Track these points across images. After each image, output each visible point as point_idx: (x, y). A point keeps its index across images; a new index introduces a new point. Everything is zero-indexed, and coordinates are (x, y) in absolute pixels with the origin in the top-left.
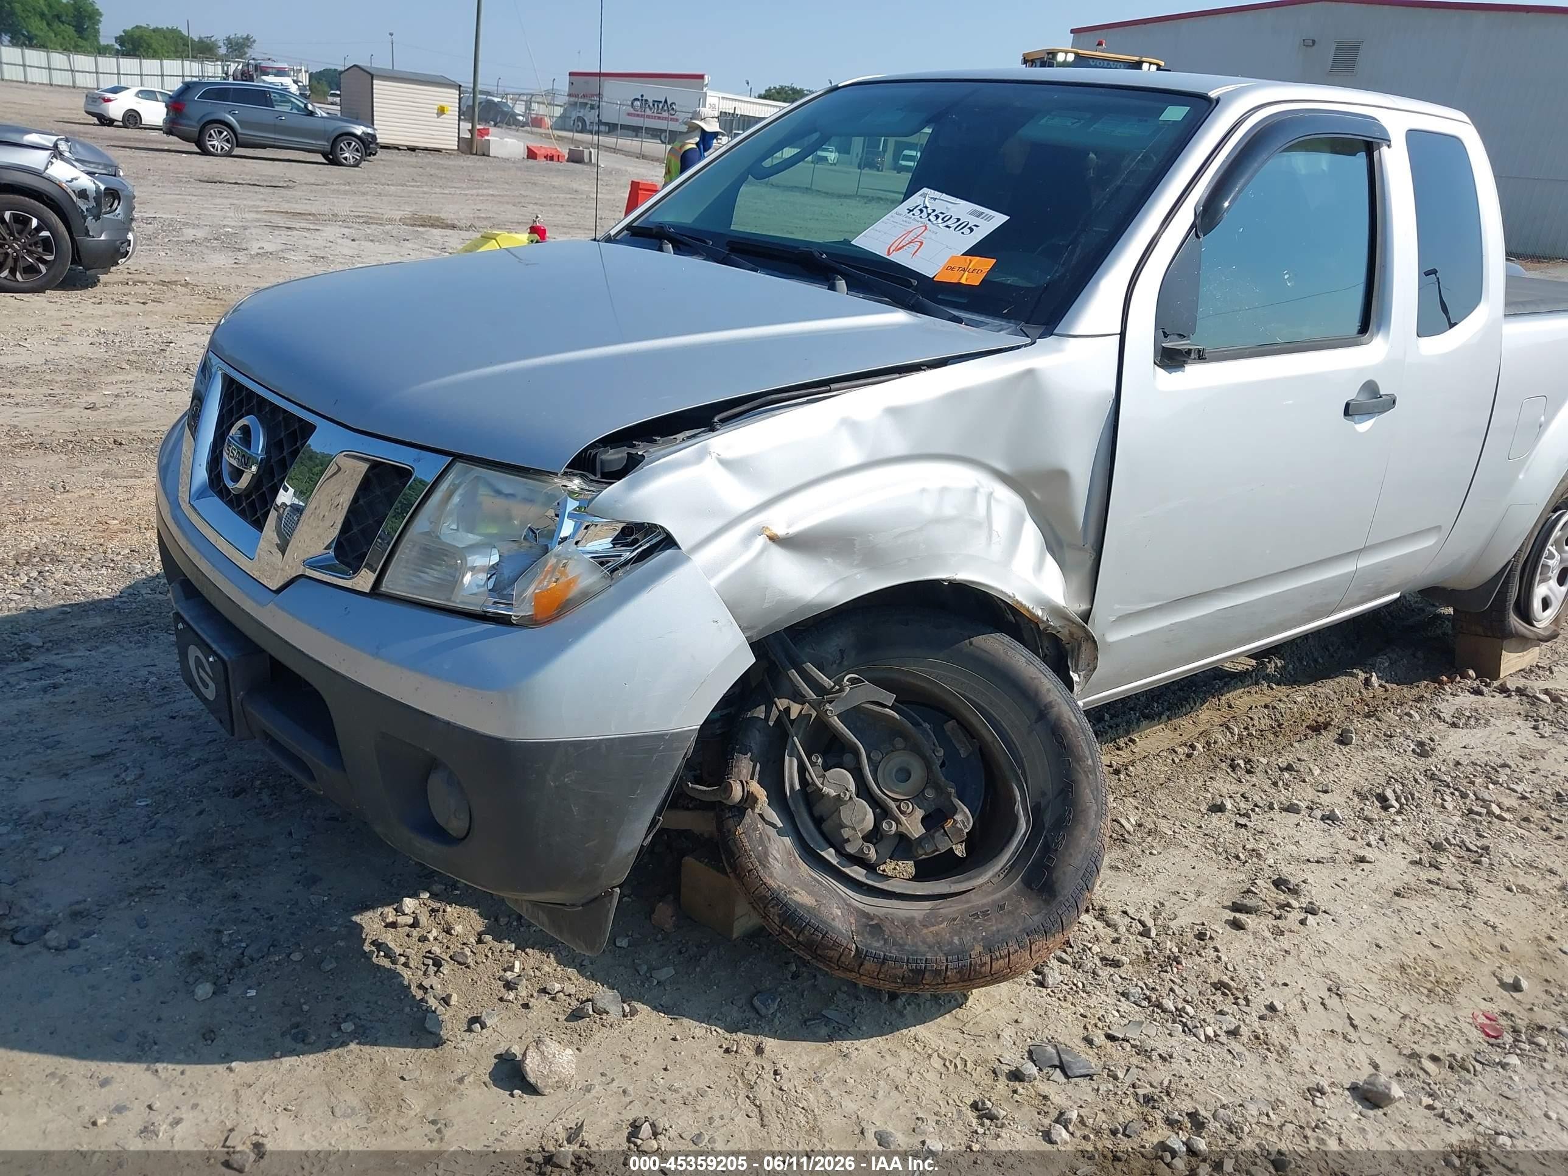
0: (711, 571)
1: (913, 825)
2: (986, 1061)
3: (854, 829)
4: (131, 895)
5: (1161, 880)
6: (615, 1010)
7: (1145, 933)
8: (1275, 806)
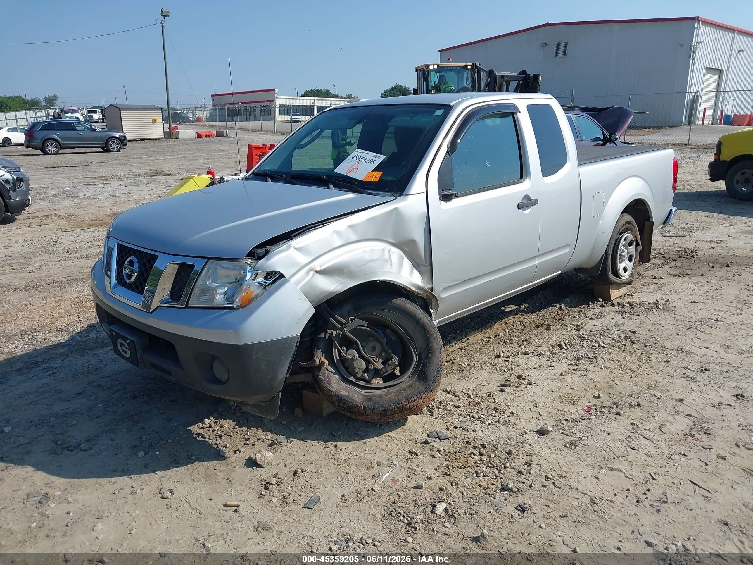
0: (297, 284)
1: (379, 365)
2: (413, 439)
3: (359, 368)
4: (106, 432)
5: (475, 381)
6: (284, 442)
7: (469, 397)
8: (520, 353)
